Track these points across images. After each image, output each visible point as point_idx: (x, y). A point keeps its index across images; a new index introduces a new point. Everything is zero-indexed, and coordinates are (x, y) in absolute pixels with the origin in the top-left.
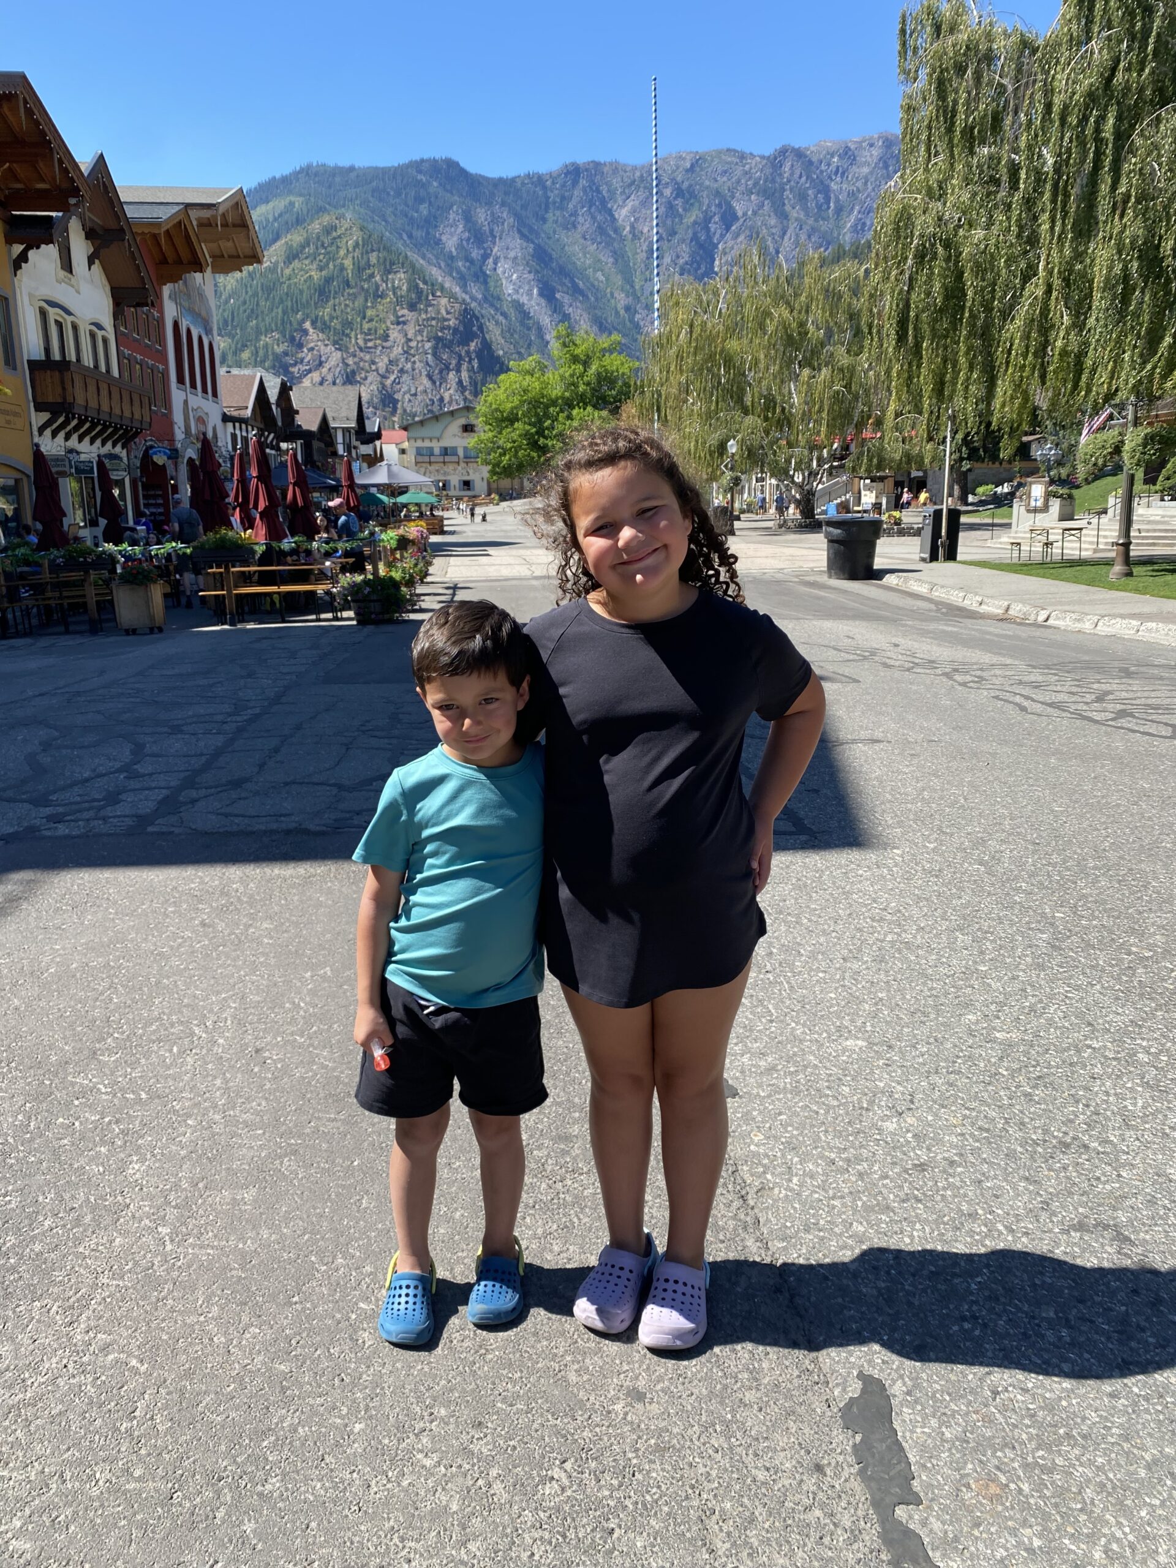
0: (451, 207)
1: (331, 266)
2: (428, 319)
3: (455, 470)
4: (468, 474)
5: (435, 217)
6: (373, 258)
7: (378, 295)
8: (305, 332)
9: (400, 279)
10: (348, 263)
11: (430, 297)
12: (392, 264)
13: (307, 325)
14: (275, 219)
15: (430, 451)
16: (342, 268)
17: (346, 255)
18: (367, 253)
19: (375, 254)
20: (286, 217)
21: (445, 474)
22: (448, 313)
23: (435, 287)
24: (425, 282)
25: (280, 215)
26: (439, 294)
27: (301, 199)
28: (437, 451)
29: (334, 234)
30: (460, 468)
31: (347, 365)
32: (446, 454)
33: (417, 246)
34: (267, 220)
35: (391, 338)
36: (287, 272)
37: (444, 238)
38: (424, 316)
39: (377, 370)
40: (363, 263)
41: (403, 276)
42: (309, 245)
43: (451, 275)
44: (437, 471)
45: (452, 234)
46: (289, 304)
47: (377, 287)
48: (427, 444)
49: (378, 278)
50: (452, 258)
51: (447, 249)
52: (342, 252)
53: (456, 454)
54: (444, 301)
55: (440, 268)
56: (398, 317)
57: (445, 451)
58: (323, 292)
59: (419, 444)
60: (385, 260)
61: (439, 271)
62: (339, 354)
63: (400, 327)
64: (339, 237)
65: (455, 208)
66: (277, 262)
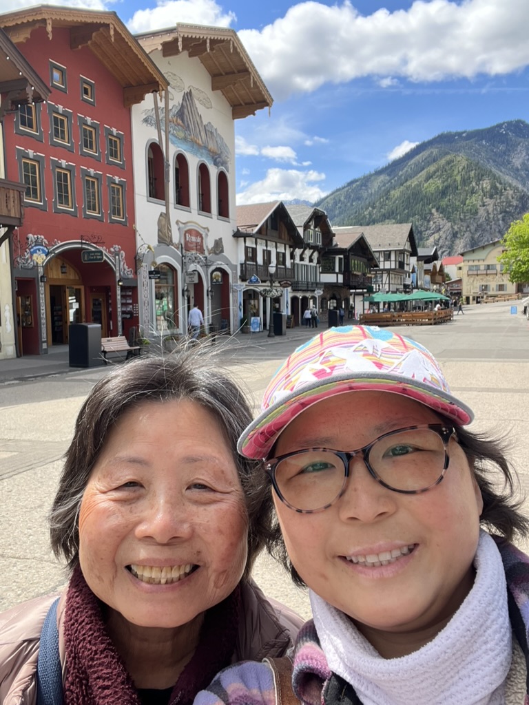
0: (519, 144)
1: (449, 180)
2: (501, 202)
3: (494, 278)
4: (503, 281)
5: (509, 151)
6: (472, 174)
7: (473, 192)
8: (432, 214)
9: (486, 184)
10: (458, 178)
11: (503, 191)
12: (483, 176)
13: (434, 211)
14: (423, 161)
15: (478, 267)
16: (455, 181)
17: (458, 174)
18: (469, 171)
19: (473, 172)
20: (428, 159)
21: (487, 281)
22: (513, 198)
23: (506, 185)
24: (501, 183)
25: (426, 159)
26: (508, 188)
27: (437, 150)
28: (482, 268)
29: (452, 164)
30: (497, 277)
31: (453, 229)
32: (488, 269)
33: (498, 165)
34: (419, 162)
35: (479, 214)
36: (425, 185)
37: (514, 161)
38: (498, 201)
39: (470, 231)
40: (466, 177)
41: (488, 181)
42: (438, 171)
43: (517, 179)
44: (482, 279)
45: (519, 158)
46: (426, 201)
47: (473, 188)
48: (476, 263)
49: (474, 184)
50: (517, 170)
51: (515, 166)
52: (455, 173)
53: (495, 269)
54: (511, 192)
55: (510, 176)
56: (484, 203)
57: (488, 267)
58: (444, 193)
59: (471, 263)
60: (479, 174)
61: (510, 178)
62: (449, 224)
63: (484, 208)
64: (454, 165)
65: (521, 144)
66: (421, 181)
